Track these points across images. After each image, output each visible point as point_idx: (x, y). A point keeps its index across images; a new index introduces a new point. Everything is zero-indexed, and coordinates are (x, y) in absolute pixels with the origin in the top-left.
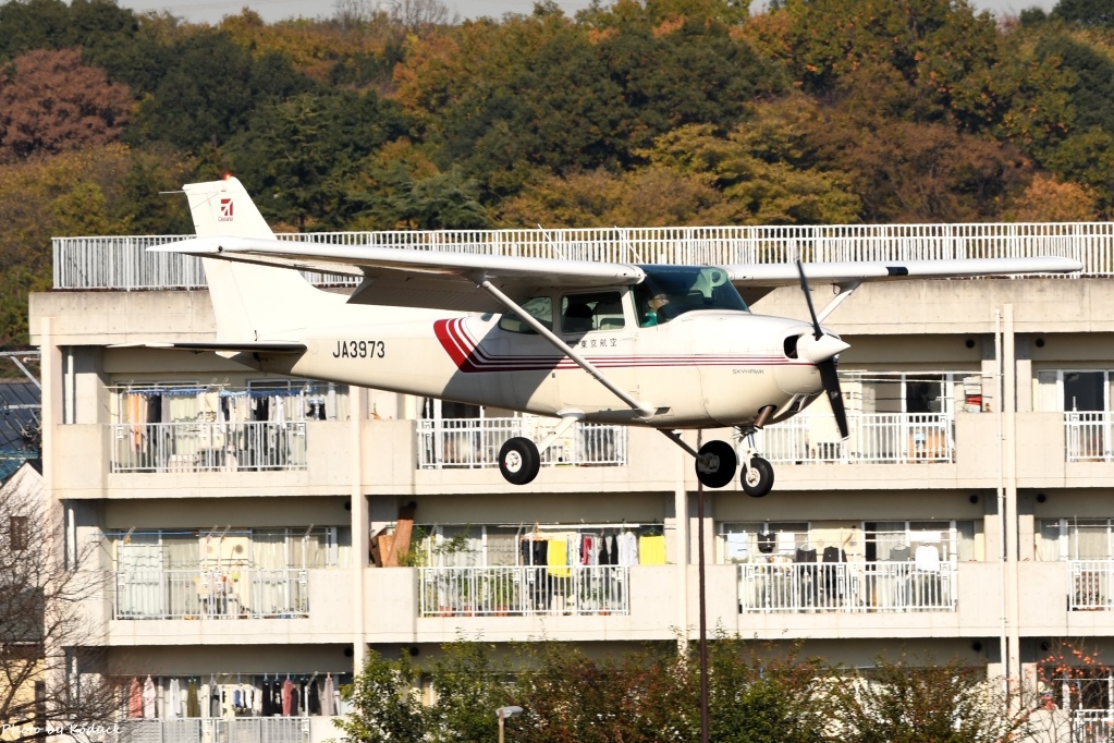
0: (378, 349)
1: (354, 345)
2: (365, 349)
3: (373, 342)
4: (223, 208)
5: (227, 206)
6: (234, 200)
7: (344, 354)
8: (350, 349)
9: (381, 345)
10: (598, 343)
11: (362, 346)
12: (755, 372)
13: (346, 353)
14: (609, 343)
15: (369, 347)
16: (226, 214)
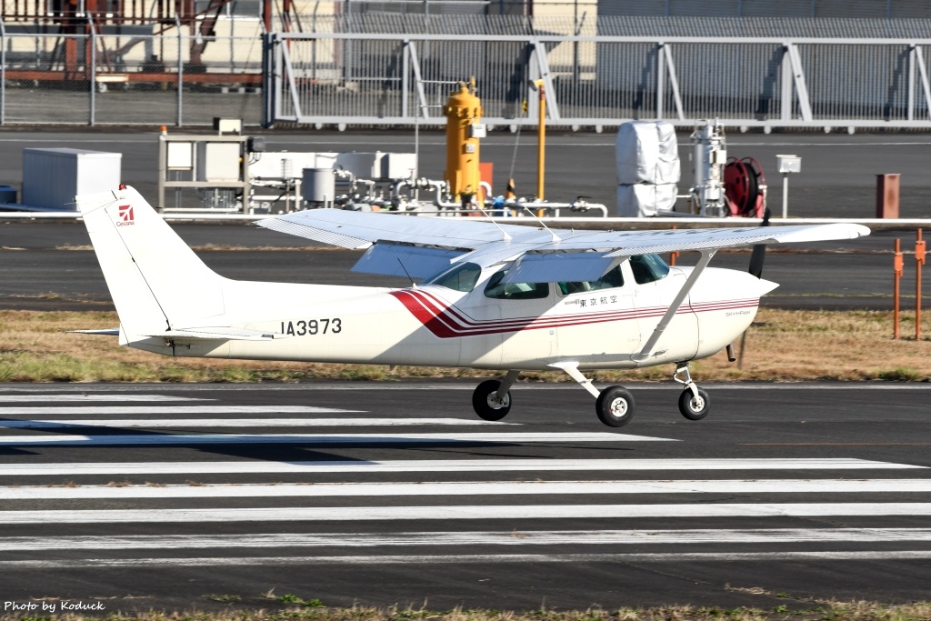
0: (333, 326)
1: (302, 325)
2: (316, 327)
3: (328, 320)
4: (121, 214)
5: (127, 212)
6: (132, 205)
7: (289, 332)
8: (297, 328)
9: (337, 322)
10: (598, 301)
11: (313, 324)
13: (293, 332)
14: (609, 300)
15: (322, 325)
16: (126, 219)
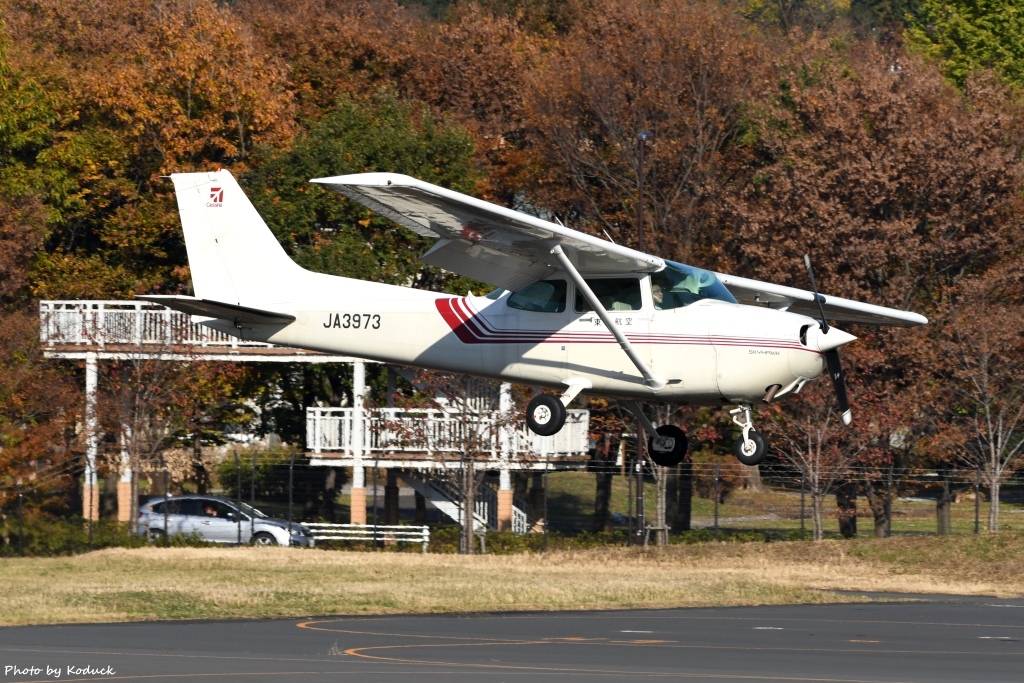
0: (373, 321)
1: (347, 318)
2: (359, 321)
3: (369, 316)
4: (212, 196)
5: (217, 194)
6: (224, 189)
7: (335, 324)
8: (343, 321)
9: (377, 318)
11: (357, 318)
12: (772, 353)
13: (339, 324)
14: (624, 322)
15: (364, 320)
16: (215, 200)
